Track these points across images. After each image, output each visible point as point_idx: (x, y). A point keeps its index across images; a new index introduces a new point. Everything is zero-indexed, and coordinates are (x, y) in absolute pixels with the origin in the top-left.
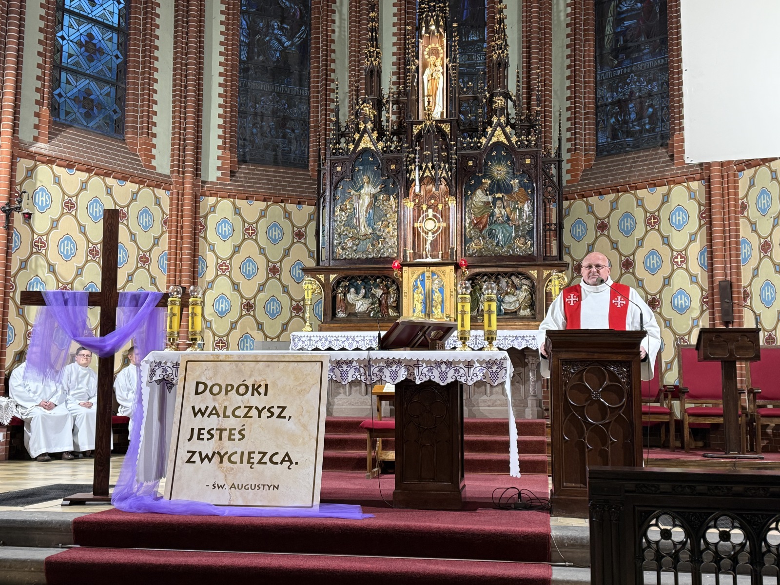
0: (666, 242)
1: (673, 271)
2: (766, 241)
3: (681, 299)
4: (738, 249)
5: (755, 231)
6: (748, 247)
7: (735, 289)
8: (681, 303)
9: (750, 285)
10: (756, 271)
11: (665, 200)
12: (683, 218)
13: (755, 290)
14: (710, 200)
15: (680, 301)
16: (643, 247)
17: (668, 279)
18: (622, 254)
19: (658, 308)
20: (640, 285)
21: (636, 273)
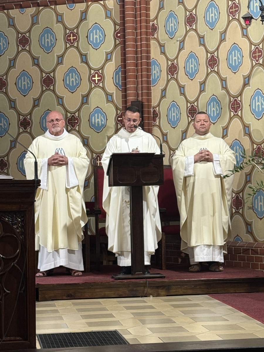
0: (84, 60)
1: (91, 89)
2: (173, 64)
3: (98, 118)
4: (148, 70)
5: (163, 53)
6: (157, 69)
7: (146, 109)
8: (98, 121)
9: (159, 105)
10: (164, 92)
11: (83, 18)
12: (100, 37)
13: (163, 110)
14: (124, 20)
15: (97, 120)
16: (63, 65)
17: (86, 97)
18: (43, 70)
19: (77, 127)
20: (60, 103)
21: (56, 91)
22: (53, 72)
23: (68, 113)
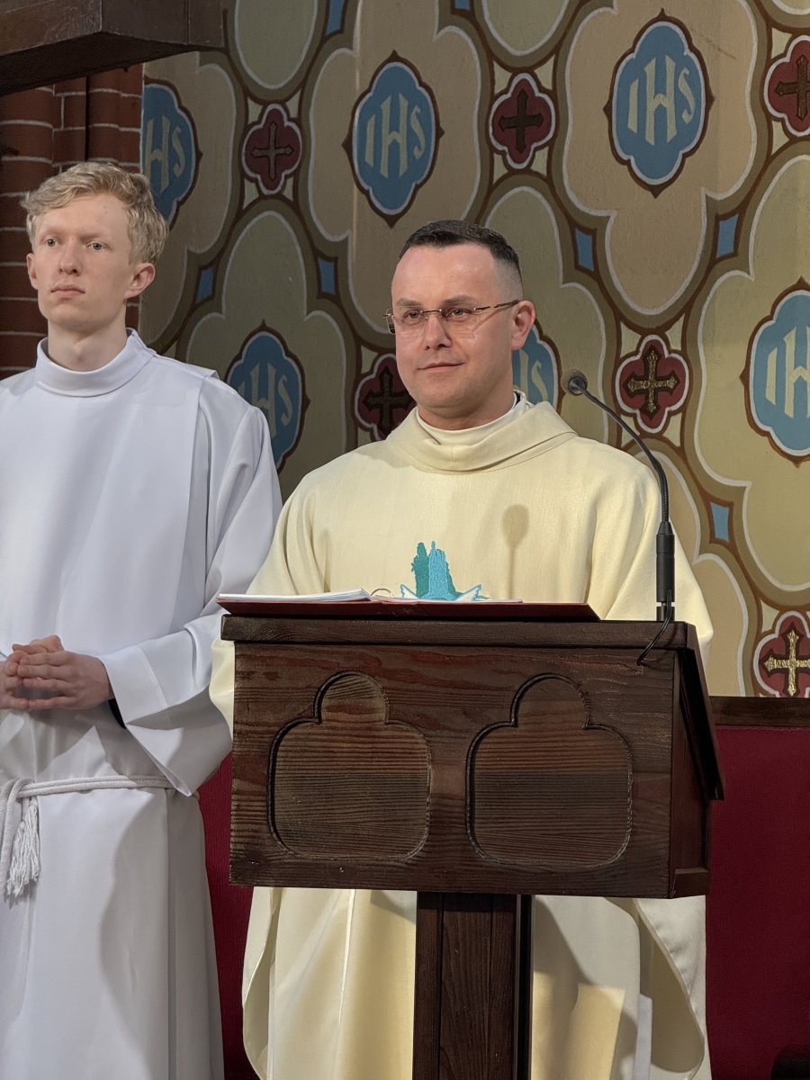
3: (799, 359)
8: (800, 385)
15: (794, 371)
17: (734, 220)
18: (496, 52)
19: (676, 420)
20: (580, 263)
21: (566, 182)
22: (551, 61)
23: (623, 327)
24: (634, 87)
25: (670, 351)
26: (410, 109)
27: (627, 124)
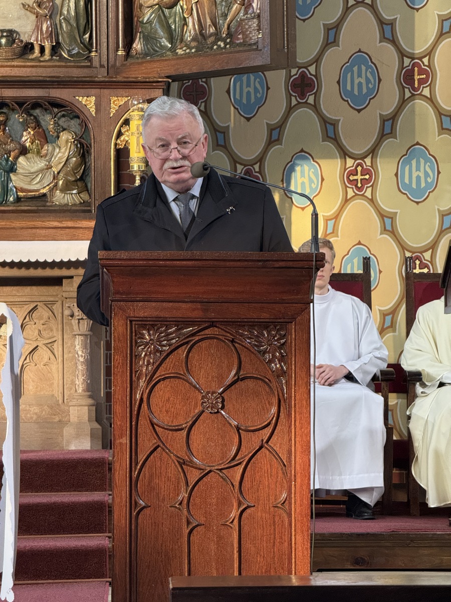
0: (388, 35)
1: (402, 103)
3: (418, 169)
8: (418, 177)
15: (416, 173)
16: (339, 46)
17: (391, 121)
19: (370, 190)
20: (329, 135)
21: (322, 107)
22: (315, 64)
24: (349, 75)
25: (366, 166)
26: (255, 80)
27: (346, 87)
